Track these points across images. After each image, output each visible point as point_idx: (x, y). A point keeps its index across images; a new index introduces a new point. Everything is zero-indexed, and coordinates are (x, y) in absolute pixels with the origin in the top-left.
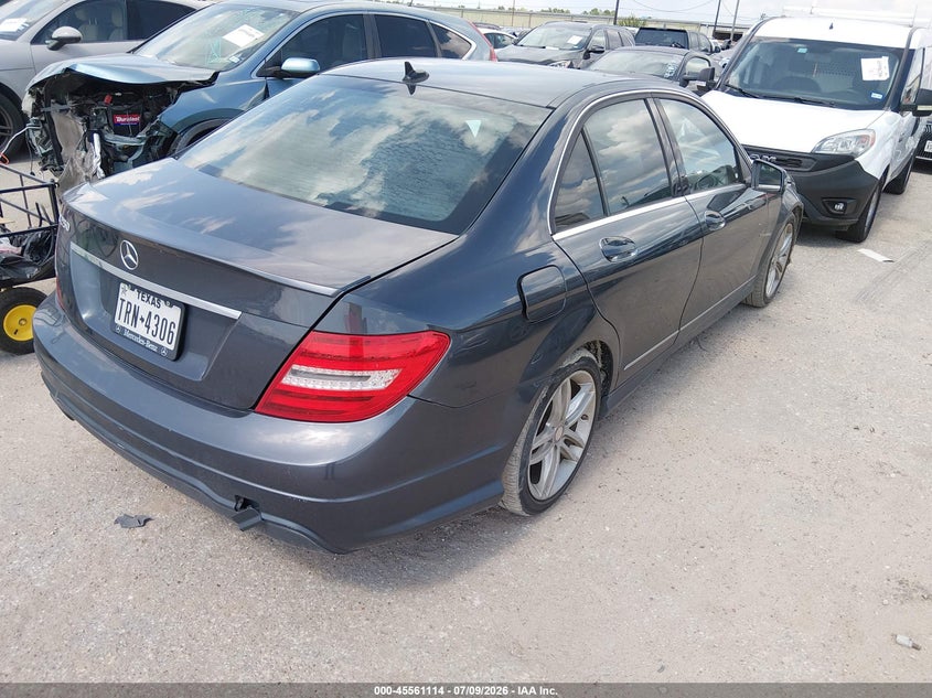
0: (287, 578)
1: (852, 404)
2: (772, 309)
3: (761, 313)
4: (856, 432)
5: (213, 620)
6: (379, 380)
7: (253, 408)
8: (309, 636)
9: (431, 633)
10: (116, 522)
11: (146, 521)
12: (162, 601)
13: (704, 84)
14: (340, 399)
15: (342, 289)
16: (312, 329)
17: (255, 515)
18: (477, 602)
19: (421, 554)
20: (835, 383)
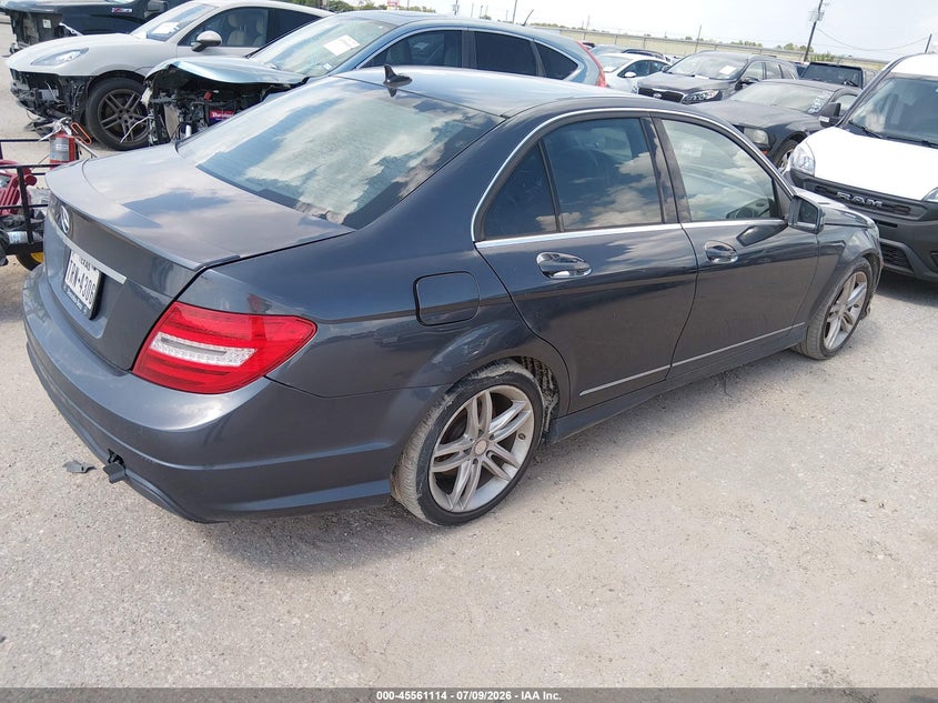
0: (181, 542)
1: (872, 474)
2: (831, 365)
3: (816, 366)
4: (862, 505)
5: (98, 565)
6: (235, 357)
7: (132, 369)
8: (174, 596)
9: (285, 617)
10: (65, 466)
11: (89, 469)
12: (66, 541)
13: (827, 120)
14: (203, 371)
15: (206, 264)
16: (176, 299)
17: (120, 470)
18: (346, 598)
19: (318, 544)
20: (864, 450)
